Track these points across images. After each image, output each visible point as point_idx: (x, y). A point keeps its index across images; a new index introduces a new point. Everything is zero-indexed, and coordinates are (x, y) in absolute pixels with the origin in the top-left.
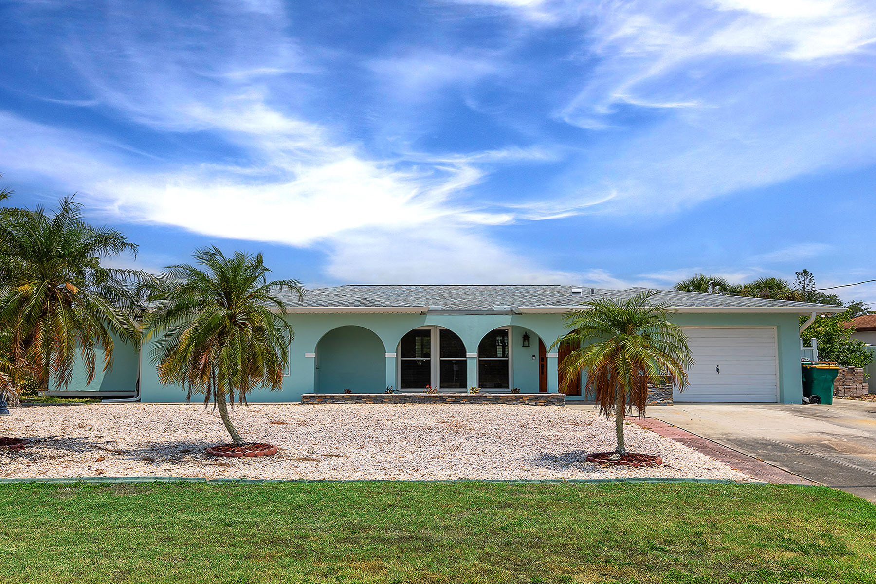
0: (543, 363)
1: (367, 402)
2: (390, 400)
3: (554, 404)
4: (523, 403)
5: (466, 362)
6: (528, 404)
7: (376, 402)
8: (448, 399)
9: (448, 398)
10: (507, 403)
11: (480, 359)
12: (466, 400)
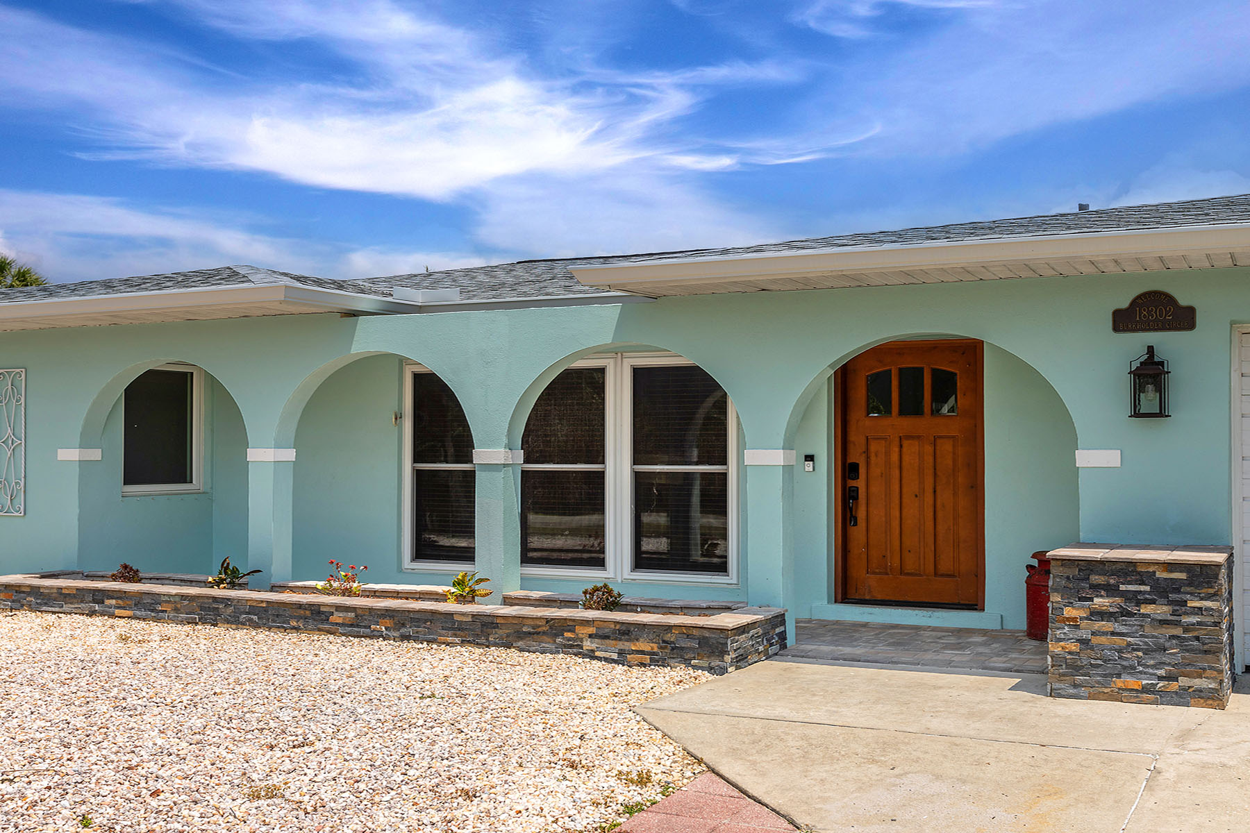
0: (852, 483)
1: (117, 612)
2: (176, 610)
3: (687, 663)
4: (574, 649)
5: (469, 477)
6: (591, 656)
7: (138, 613)
8: (337, 617)
9: (336, 614)
10: (520, 644)
11: (636, 467)
12: (389, 622)
